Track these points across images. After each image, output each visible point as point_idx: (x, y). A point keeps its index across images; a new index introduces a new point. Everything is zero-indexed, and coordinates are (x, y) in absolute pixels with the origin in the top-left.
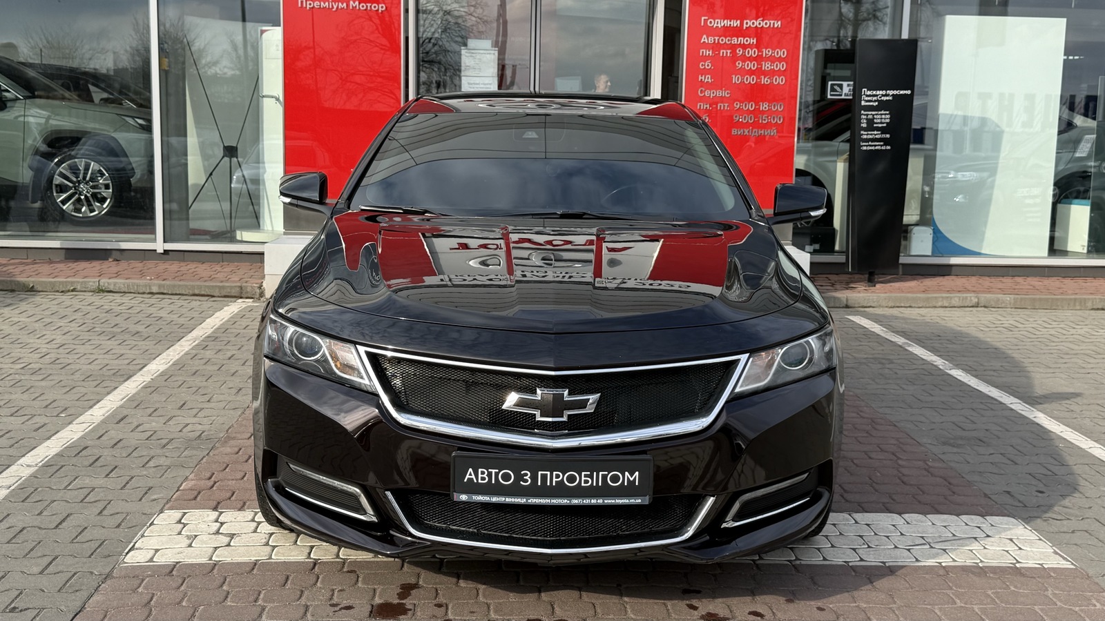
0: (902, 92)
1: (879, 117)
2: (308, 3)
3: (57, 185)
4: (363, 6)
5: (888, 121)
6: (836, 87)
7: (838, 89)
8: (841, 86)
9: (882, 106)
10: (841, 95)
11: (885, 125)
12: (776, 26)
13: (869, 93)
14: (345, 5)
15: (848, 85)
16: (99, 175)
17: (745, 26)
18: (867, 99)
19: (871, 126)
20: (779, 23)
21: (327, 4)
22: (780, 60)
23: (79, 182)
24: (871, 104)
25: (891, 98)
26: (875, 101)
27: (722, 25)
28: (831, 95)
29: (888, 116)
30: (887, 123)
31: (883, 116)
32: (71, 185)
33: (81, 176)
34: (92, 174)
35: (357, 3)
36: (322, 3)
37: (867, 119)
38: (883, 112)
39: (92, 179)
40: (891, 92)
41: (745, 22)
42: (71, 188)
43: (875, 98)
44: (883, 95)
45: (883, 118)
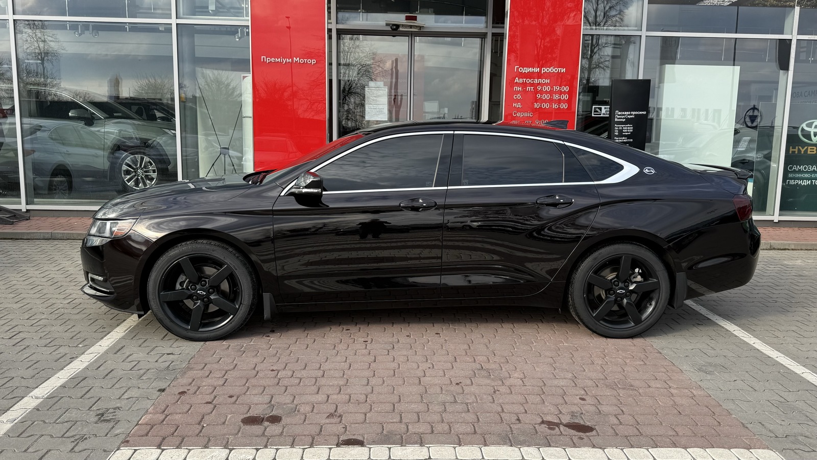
0: (640, 113)
1: (626, 128)
2: (267, 59)
3: (124, 171)
4: (302, 61)
5: (632, 131)
6: (597, 109)
7: (599, 111)
8: (600, 109)
9: (628, 121)
10: (601, 114)
11: (630, 133)
12: (562, 71)
13: (620, 113)
14: (290, 60)
15: (605, 108)
16: (149, 164)
17: (542, 71)
18: (618, 117)
19: (621, 134)
20: (564, 69)
21: (279, 59)
22: (565, 93)
23: (137, 169)
24: (621, 120)
25: (633, 116)
26: (624, 118)
27: (528, 71)
28: (594, 114)
29: (632, 128)
30: (631, 132)
31: (629, 128)
32: (133, 170)
33: (139, 165)
34: (145, 163)
35: (298, 59)
36: (276, 59)
37: (618, 130)
38: (628, 125)
39: (145, 167)
40: (634, 113)
41: (543, 69)
42: (133, 172)
43: (624, 117)
44: (628, 115)
45: (628, 129)
